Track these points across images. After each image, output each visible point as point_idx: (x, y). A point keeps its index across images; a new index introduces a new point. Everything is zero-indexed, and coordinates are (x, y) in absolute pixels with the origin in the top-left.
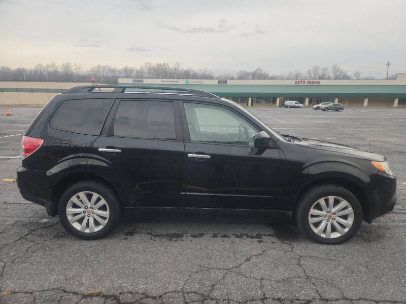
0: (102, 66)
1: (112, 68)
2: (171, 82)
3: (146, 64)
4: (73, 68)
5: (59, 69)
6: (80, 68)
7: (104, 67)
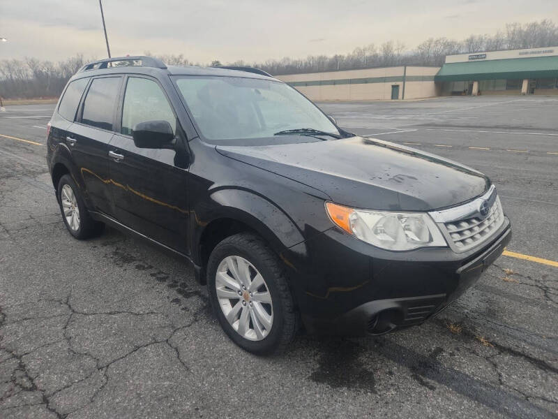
0: (435, 39)
1: (449, 41)
2: (539, 52)
3: (508, 26)
4: (394, 48)
5: (378, 52)
6: (403, 47)
7: (437, 42)
